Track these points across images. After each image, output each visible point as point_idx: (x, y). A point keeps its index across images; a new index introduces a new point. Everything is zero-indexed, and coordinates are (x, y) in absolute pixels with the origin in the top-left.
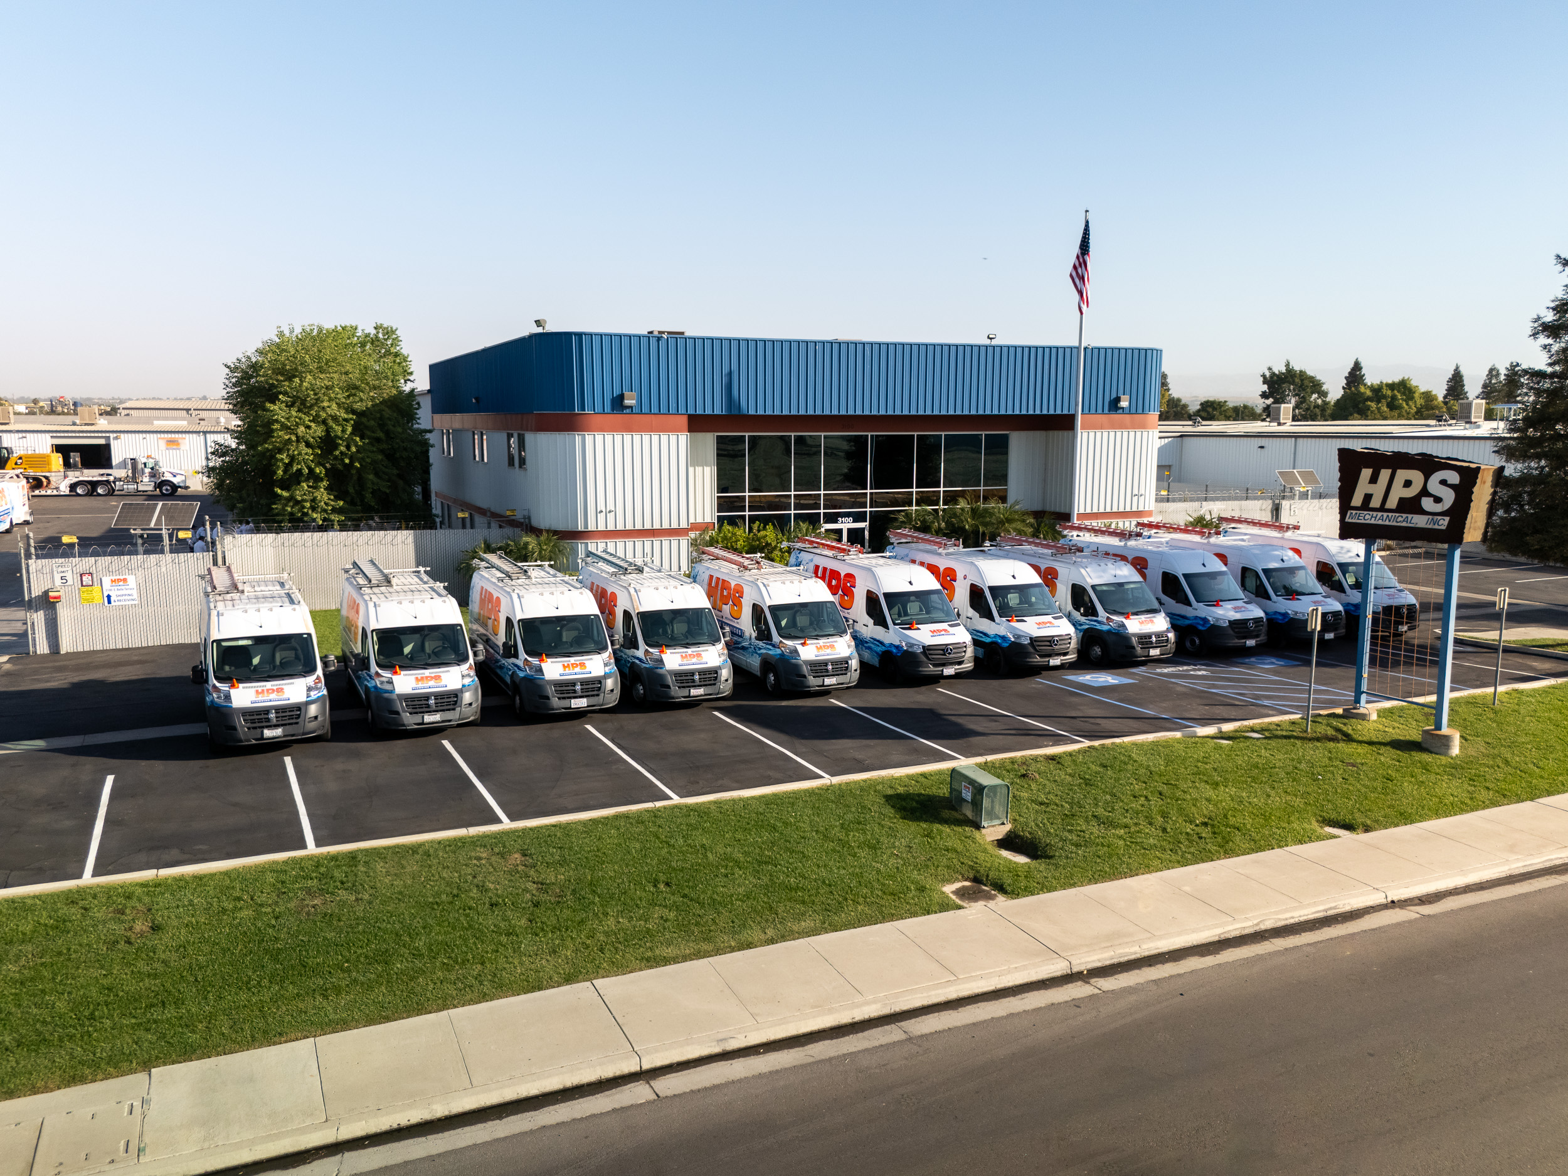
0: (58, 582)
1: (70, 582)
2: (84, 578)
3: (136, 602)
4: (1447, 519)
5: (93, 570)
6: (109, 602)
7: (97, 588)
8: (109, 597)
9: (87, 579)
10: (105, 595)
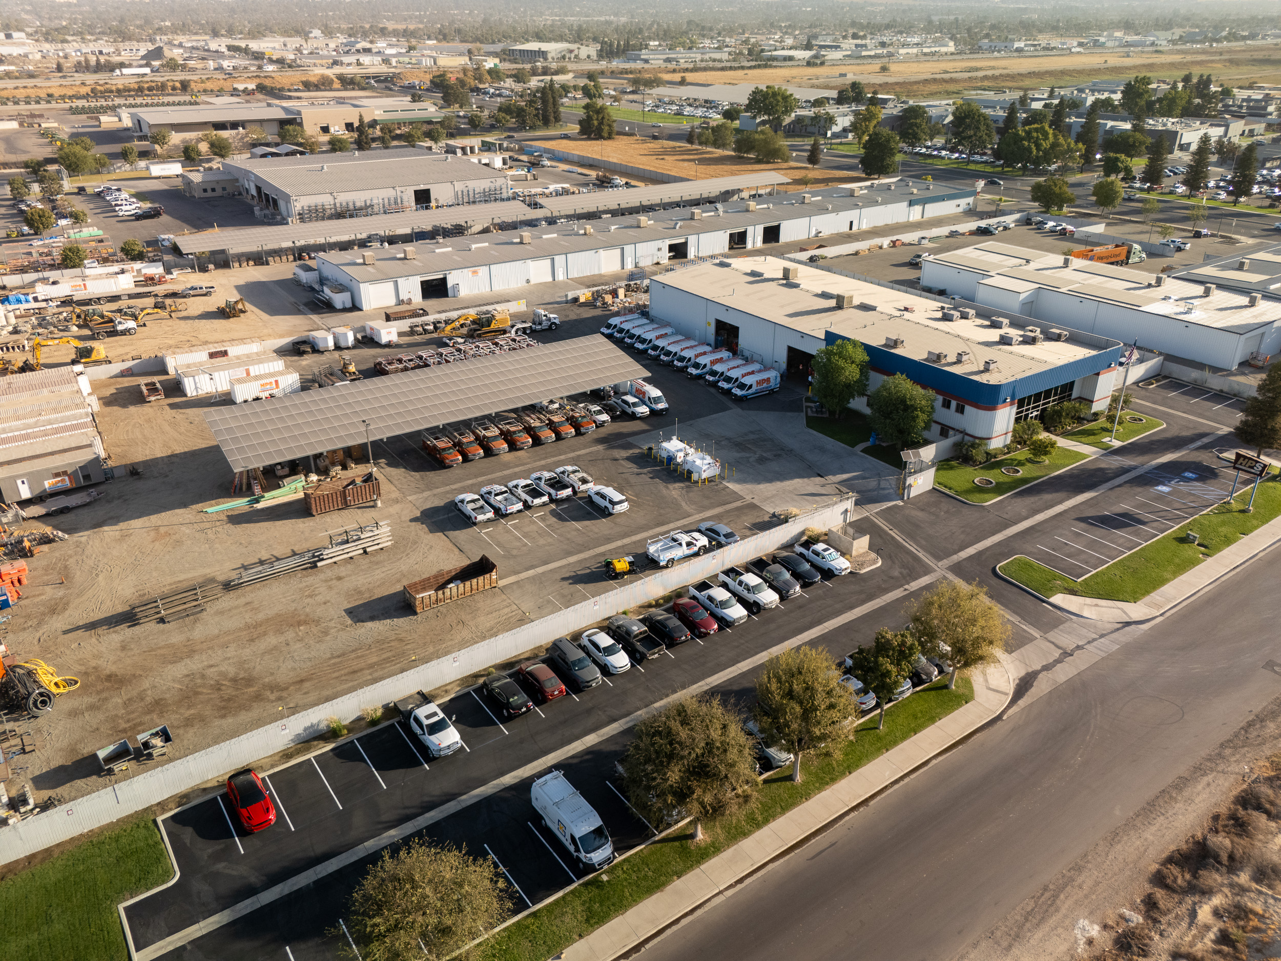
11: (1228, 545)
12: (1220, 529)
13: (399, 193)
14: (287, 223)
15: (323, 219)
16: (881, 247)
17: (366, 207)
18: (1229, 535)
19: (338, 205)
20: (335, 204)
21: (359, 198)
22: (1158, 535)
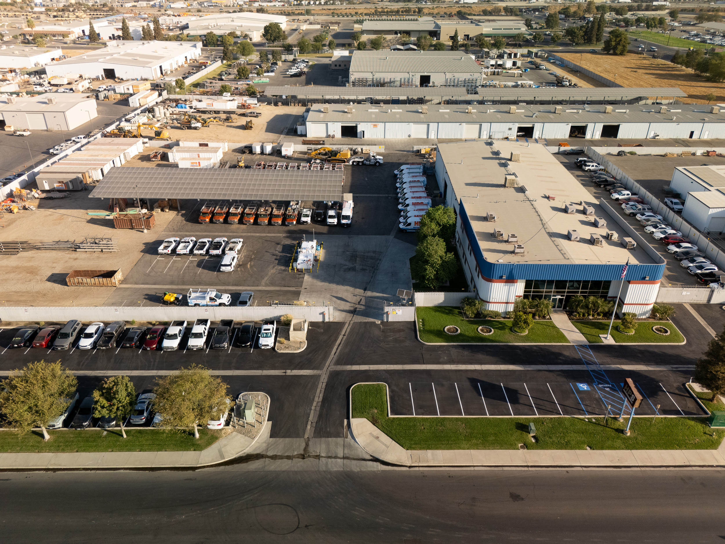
0: (389, 310)
2: (393, 310)
8: (397, 313)
13: (411, 76)
14: (346, 86)
15: (365, 86)
16: (694, 154)
17: (390, 82)
19: (374, 79)
20: (373, 79)
21: (387, 77)
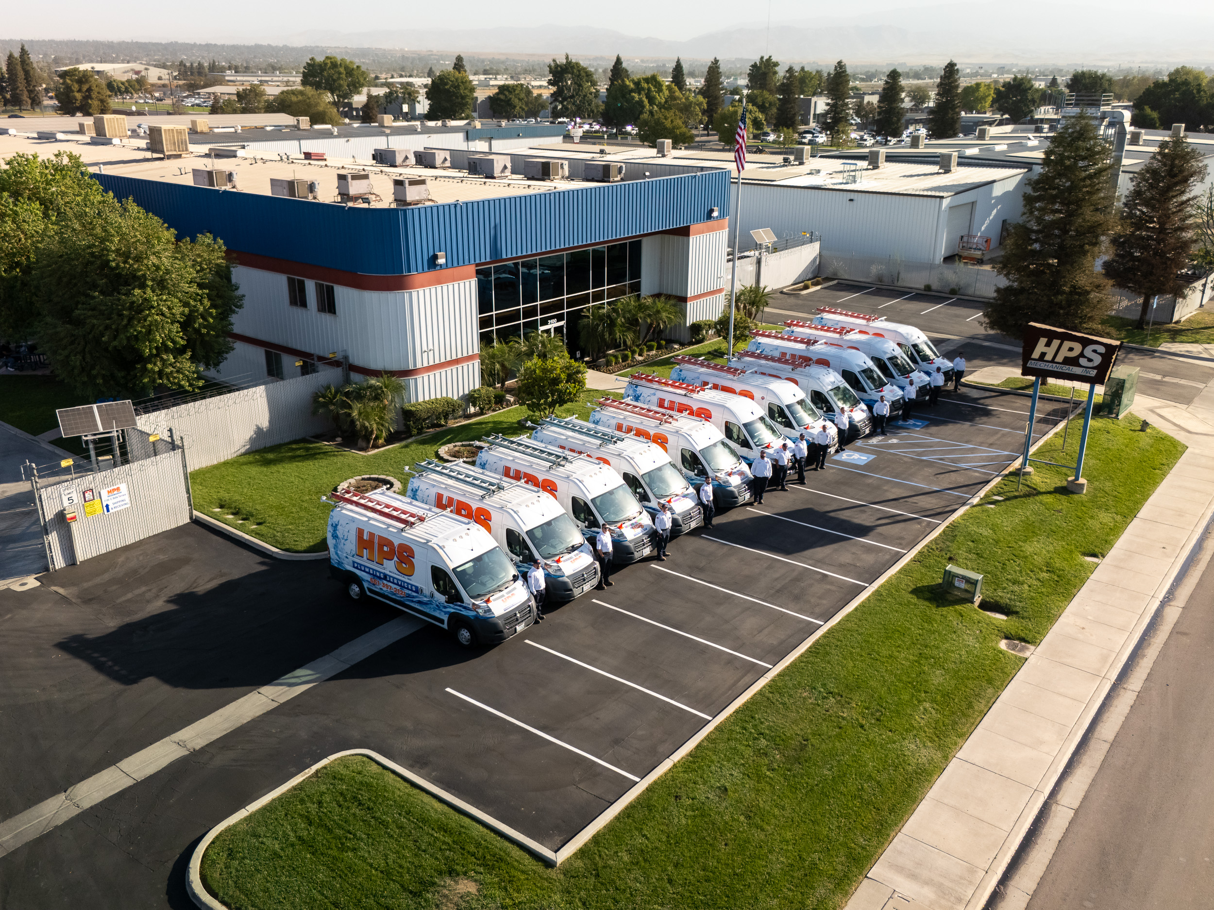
0: (66, 503)
1: (76, 501)
2: (86, 495)
3: (128, 506)
4: (1096, 371)
5: (92, 486)
6: (108, 511)
7: (97, 500)
8: (107, 506)
9: (88, 495)
10: (104, 505)
11: (1069, 596)
12: (1029, 548)
18: (1058, 563)
22: (861, 589)
